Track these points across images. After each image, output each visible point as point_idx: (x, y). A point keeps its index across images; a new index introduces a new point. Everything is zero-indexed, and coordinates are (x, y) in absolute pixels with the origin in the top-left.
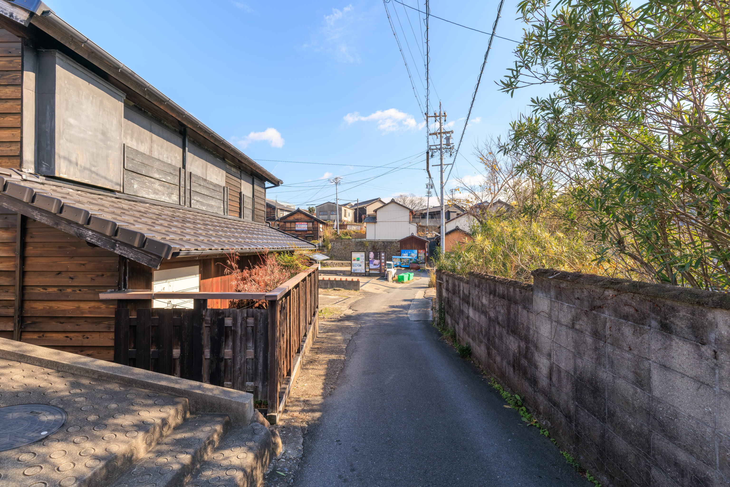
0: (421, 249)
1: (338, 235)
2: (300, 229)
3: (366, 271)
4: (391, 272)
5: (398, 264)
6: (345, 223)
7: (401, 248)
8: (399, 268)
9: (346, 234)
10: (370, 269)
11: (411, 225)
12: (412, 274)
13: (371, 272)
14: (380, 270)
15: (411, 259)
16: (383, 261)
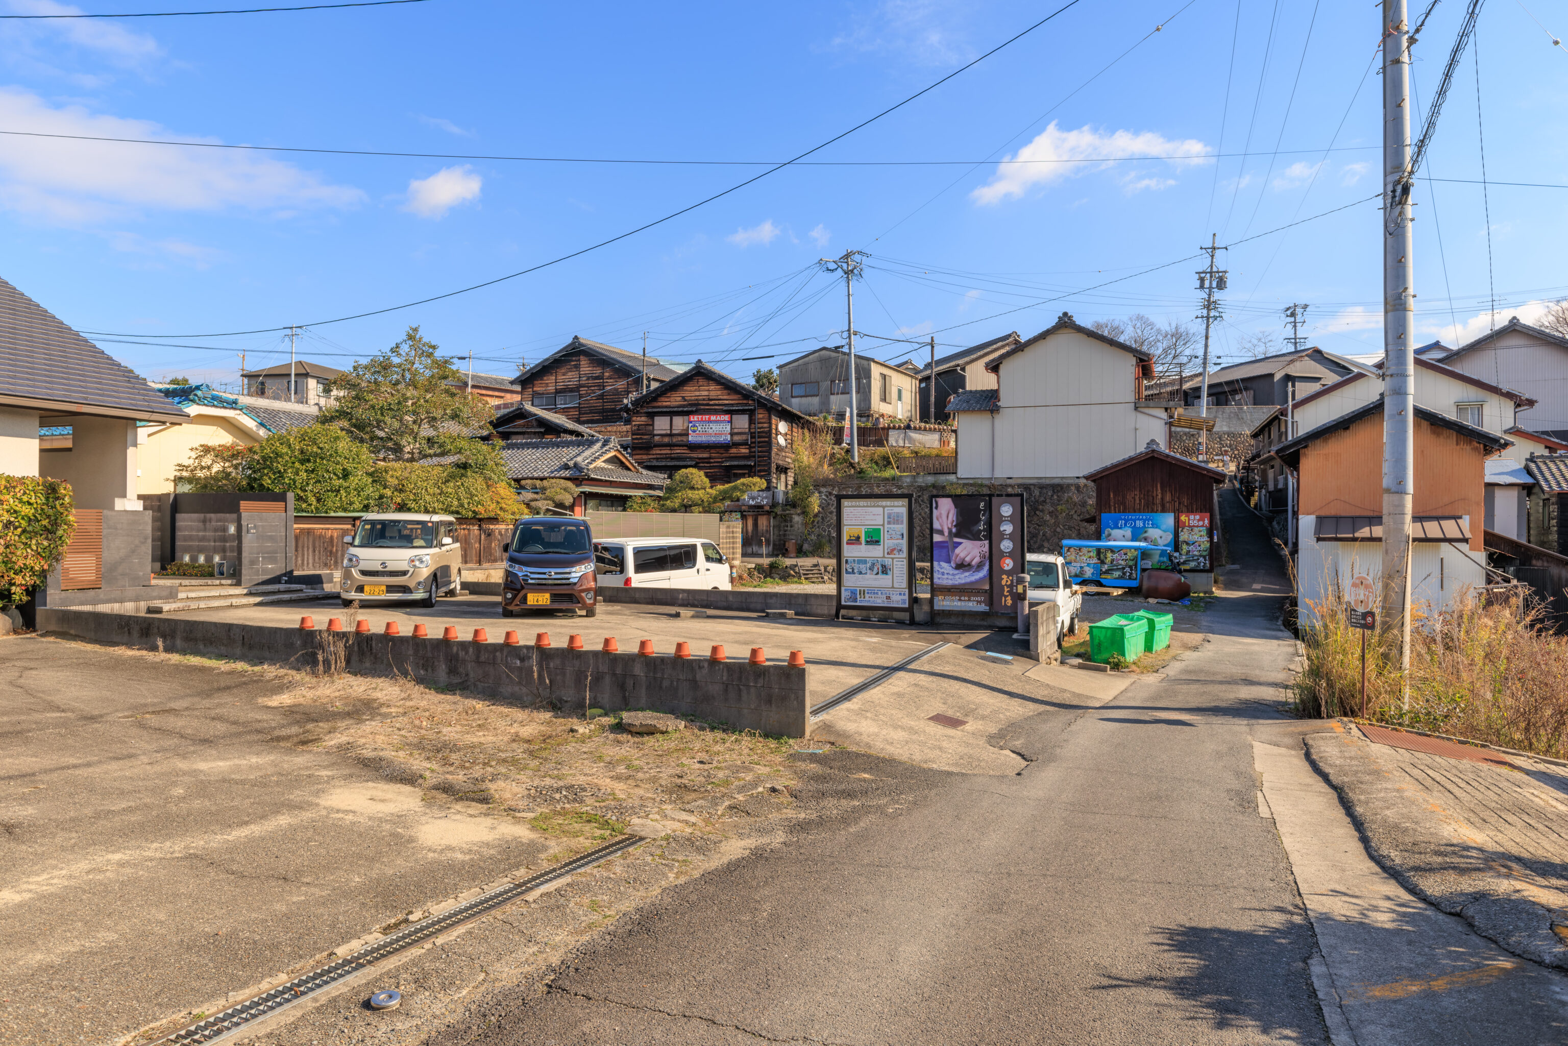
0: (1190, 510)
1: (852, 465)
2: (703, 439)
3: (915, 601)
4: (1054, 608)
5: (1089, 573)
6: (883, 423)
7: (1103, 504)
8: (1093, 589)
9: (886, 462)
10: (935, 590)
11: (1140, 415)
12: (1165, 621)
13: (944, 603)
14: (991, 596)
15: (1145, 554)
16: (1006, 545)
